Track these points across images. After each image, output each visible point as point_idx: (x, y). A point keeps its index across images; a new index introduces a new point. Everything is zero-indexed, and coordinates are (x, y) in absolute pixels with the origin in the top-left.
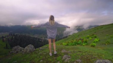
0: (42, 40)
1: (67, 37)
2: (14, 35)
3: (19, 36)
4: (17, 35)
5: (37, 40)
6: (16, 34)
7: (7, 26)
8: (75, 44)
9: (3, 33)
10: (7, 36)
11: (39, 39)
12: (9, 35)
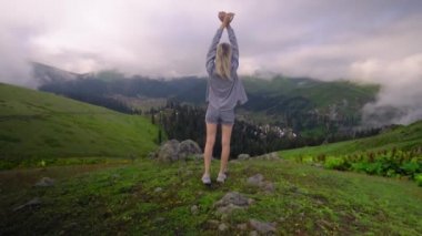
0: (260, 131)
1: (375, 132)
2: (179, 108)
3: (192, 111)
4: (185, 108)
5: (244, 130)
6: (182, 105)
7: (163, 79)
8: (385, 170)
9: (153, 100)
10: (163, 109)
11: (250, 128)
12: (168, 107)
